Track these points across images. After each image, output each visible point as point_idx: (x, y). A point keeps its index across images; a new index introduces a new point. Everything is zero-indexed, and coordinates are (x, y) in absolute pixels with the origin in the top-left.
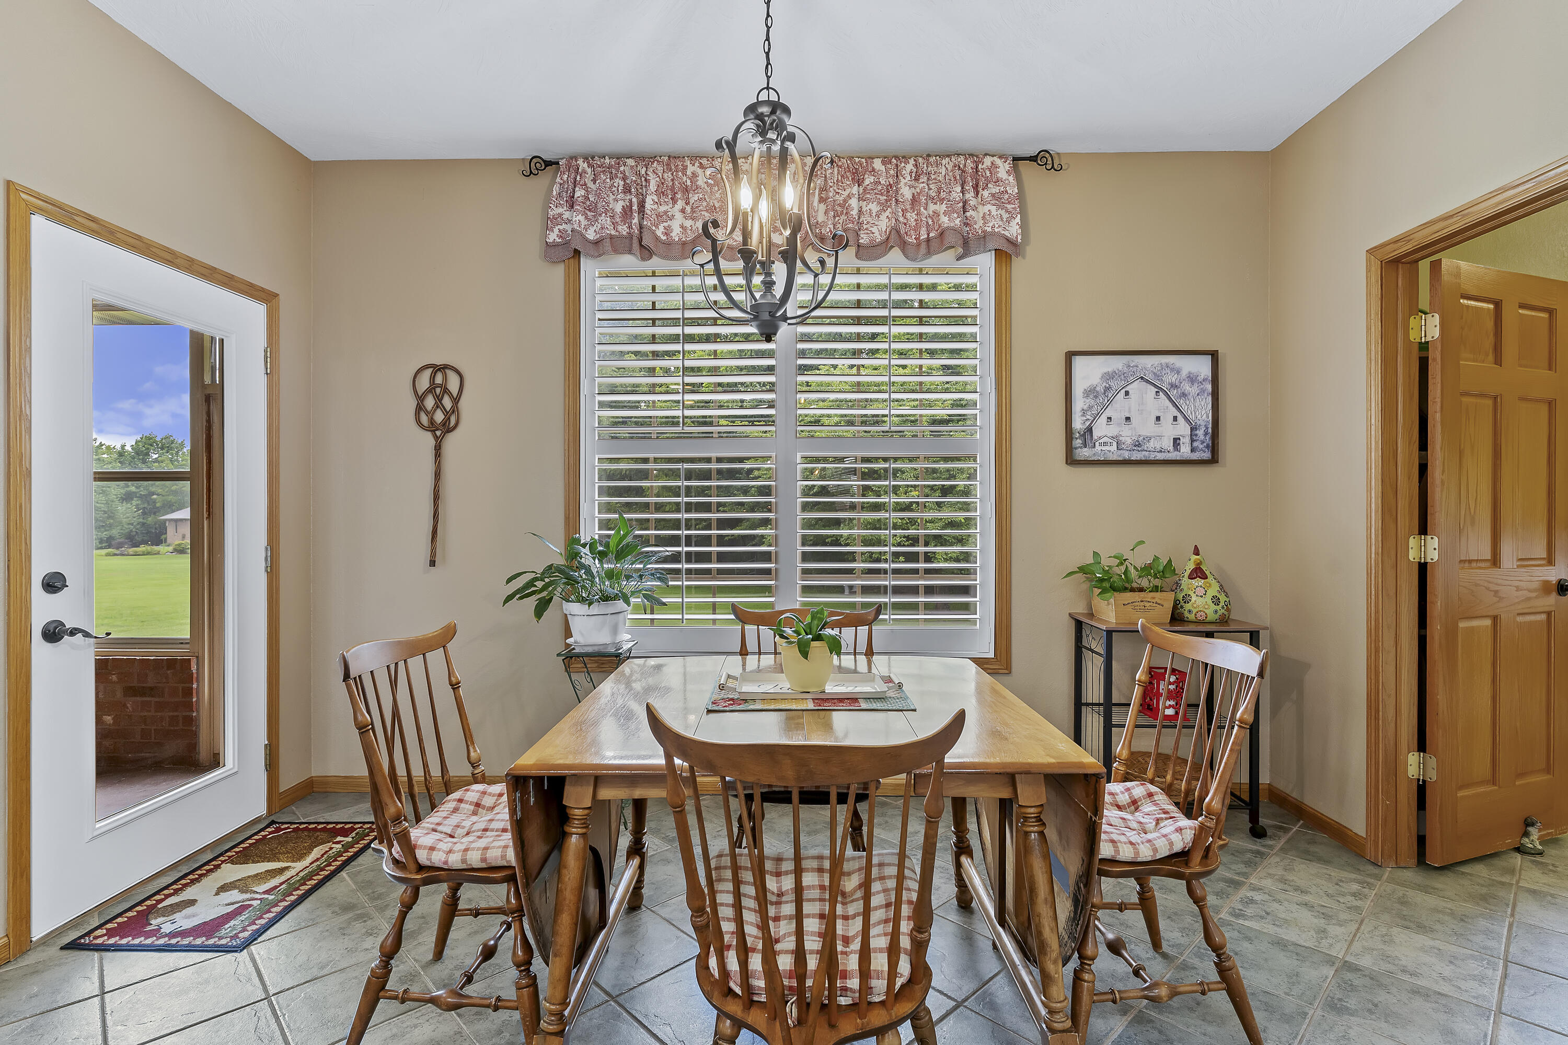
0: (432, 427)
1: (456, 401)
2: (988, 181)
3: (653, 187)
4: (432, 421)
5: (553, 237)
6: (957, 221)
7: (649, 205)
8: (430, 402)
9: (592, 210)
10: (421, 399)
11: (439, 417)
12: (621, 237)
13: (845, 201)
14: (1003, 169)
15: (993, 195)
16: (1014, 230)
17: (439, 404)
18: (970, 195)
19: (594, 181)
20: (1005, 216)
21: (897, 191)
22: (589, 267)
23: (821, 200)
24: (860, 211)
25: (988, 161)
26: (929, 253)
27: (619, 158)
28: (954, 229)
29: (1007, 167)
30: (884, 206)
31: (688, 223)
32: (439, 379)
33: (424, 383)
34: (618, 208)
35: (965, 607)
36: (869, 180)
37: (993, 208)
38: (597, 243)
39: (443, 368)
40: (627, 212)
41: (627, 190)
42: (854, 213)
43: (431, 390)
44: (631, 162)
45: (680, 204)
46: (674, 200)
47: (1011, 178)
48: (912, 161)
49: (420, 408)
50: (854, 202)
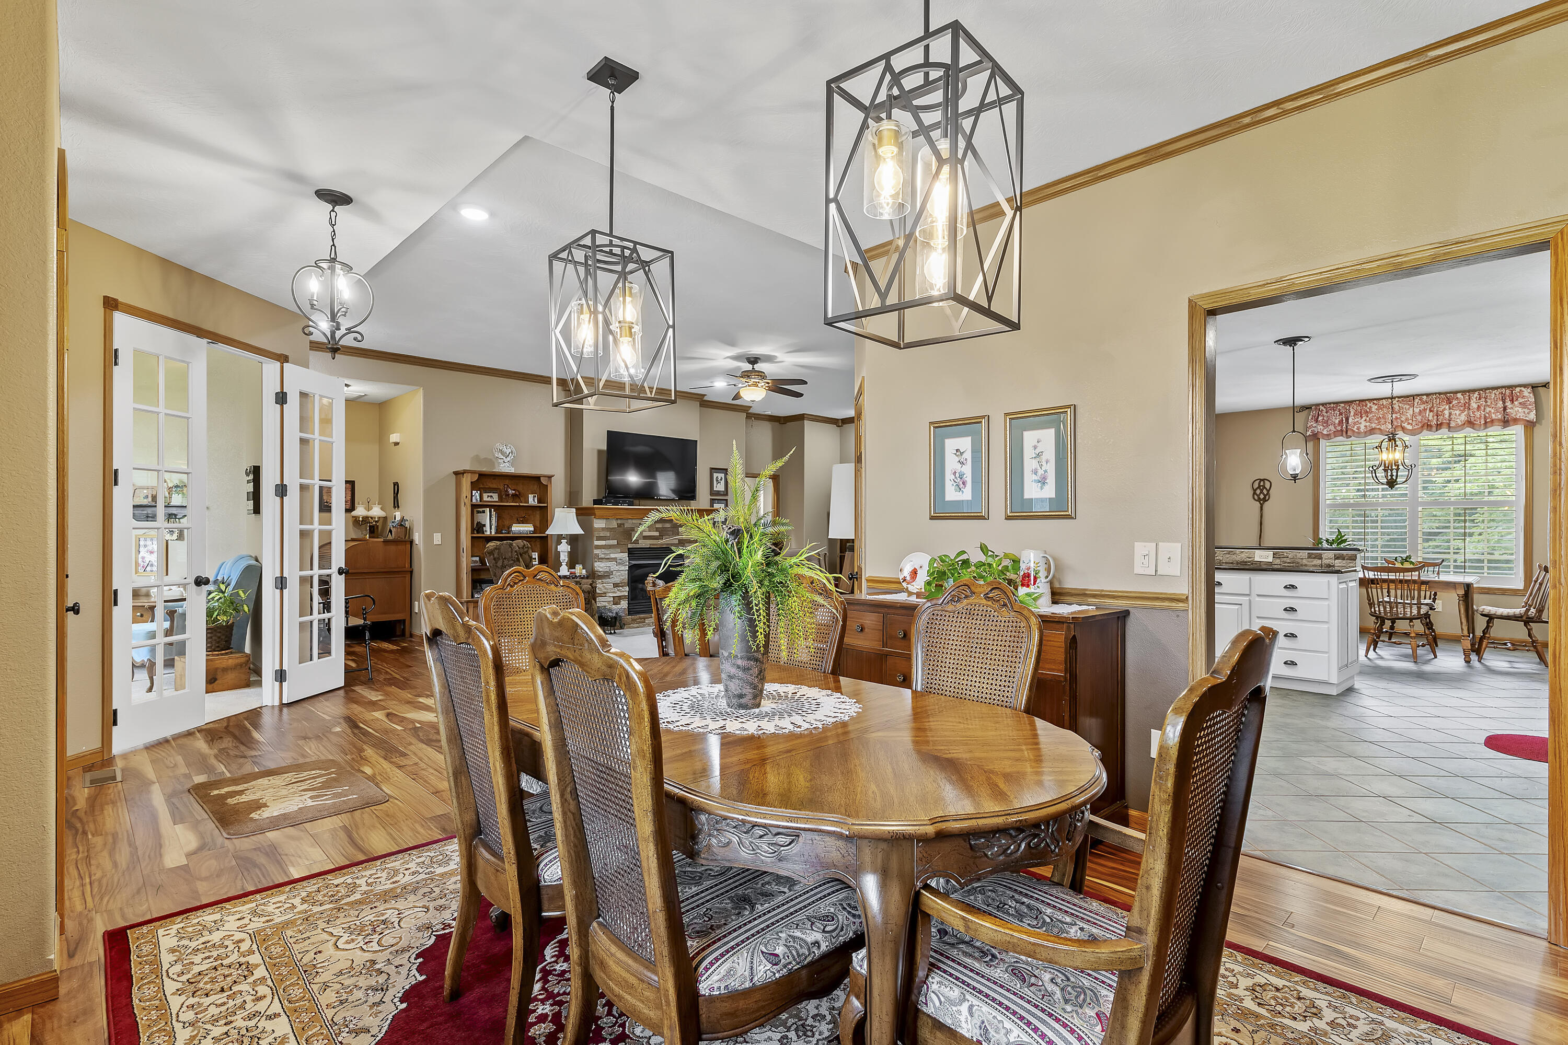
0: (1259, 500)
1: (1268, 491)
2: (1518, 397)
3: (1352, 414)
4: (1259, 498)
5: (1309, 433)
6: (1500, 416)
7: (1350, 420)
8: (1258, 492)
9: (1326, 423)
10: (1255, 491)
11: (1262, 496)
12: (1338, 431)
13: (1443, 410)
14: (1527, 392)
15: (1520, 403)
16: (1532, 416)
17: (1262, 492)
18: (1508, 404)
19: (1326, 412)
20: (1526, 411)
21: (1469, 405)
22: (1323, 442)
23: (1431, 411)
24: (1450, 414)
25: (1518, 389)
26: (1486, 428)
27: (1337, 403)
28: (1499, 420)
29: (1529, 390)
30: (1463, 411)
31: (1368, 424)
32: (1262, 484)
33: (1256, 485)
34: (1337, 421)
35: (1510, 569)
36: (1455, 402)
37: (1520, 410)
38: (1328, 435)
39: (1263, 480)
40: (1341, 422)
41: (1341, 414)
42: (1447, 416)
43: (1259, 487)
44: (1343, 405)
45: (1364, 418)
46: (1362, 417)
47: (1531, 395)
48: (1477, 393)
49: (1255, 493)
50: (1447, 412)
